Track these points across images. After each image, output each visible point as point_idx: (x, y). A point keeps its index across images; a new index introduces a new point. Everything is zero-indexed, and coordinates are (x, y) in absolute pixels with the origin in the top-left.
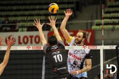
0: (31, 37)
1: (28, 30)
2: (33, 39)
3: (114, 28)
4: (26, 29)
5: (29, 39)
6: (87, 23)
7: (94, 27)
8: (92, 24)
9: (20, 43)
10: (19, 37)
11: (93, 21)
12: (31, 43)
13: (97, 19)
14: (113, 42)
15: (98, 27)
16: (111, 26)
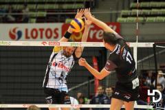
0: (42, 30)
1: (37, 22)
2: (44, 32)
3: (145, 20)
4: (35, 20)
5: (39, 33)
6: (111, 14)
7: (120, 19)
8: (117, 16)
9: (27, 38)
10: (27, 30)
11: (119, 12)
12: (42, 37)
13: (123, 9)
14: (143, 38)
15: (125, 19)
16: (141, 19)
